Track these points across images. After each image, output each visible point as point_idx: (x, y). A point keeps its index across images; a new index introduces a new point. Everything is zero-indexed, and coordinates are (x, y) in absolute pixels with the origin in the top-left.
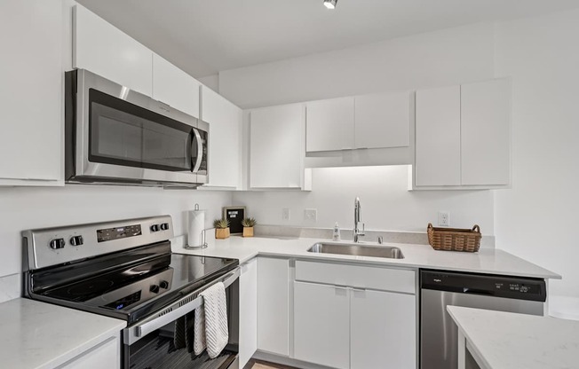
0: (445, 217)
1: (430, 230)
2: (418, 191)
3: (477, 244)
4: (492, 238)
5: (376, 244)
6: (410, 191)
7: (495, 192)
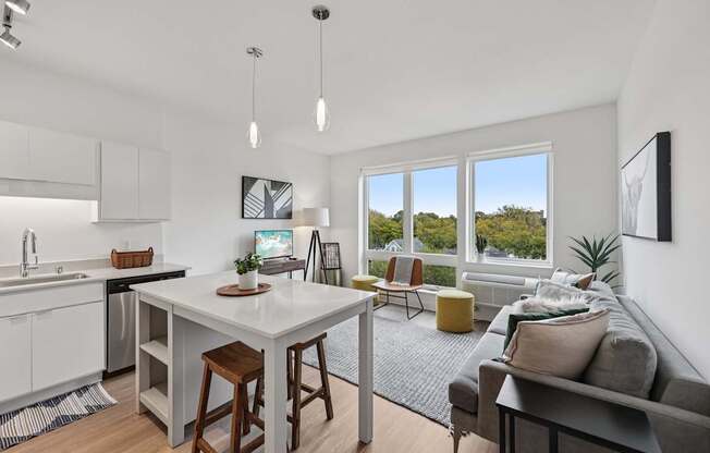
0: (127, 244)
1: (115, 255)
2: (103, 223)
3: (151, 259)
4: (161, 256)
5: (55, 274)
6: (94, 223)
7: (164, 224)
